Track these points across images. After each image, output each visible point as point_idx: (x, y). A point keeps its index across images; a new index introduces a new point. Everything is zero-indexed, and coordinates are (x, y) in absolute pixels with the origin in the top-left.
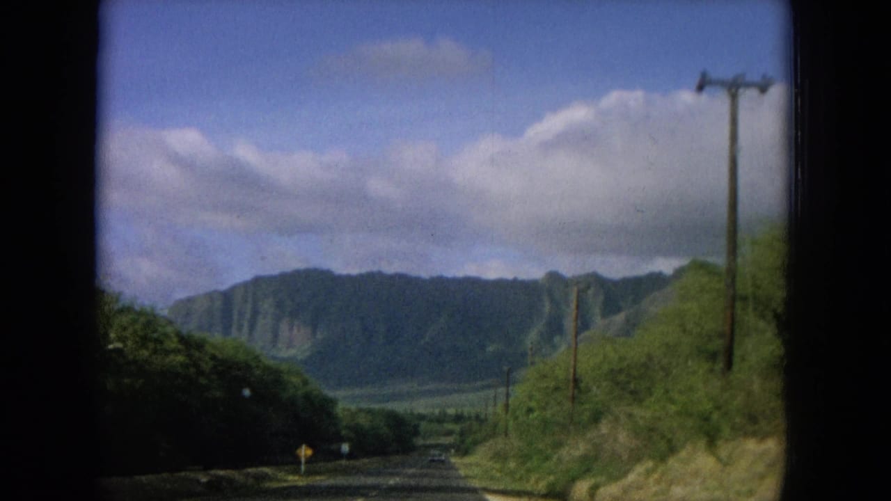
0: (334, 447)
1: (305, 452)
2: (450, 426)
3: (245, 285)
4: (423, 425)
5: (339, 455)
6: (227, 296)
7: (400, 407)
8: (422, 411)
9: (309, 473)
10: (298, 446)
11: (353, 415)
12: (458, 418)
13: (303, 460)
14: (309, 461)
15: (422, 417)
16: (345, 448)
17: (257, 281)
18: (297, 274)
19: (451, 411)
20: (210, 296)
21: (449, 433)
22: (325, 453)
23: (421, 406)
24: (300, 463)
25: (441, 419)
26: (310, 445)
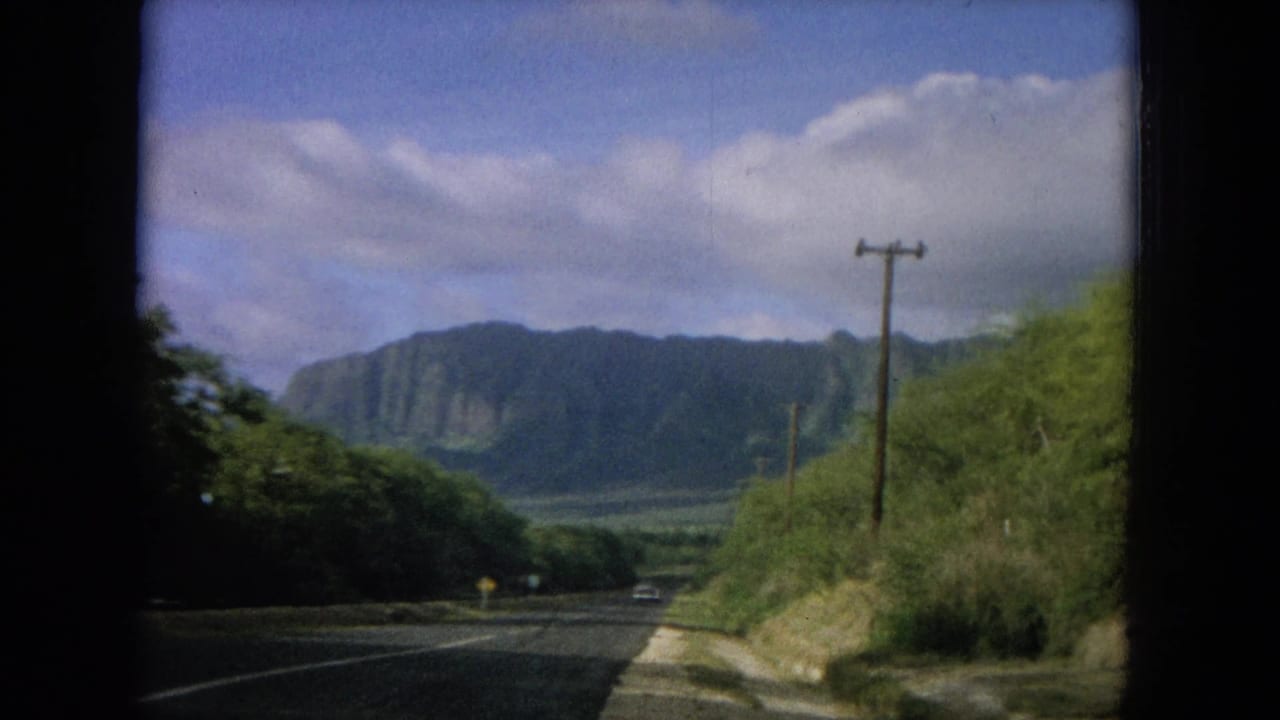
0: (521, 579)
1: (486, 585)
2: (687, 551)
3: (401, 345)
4: (651, 549)
5: (526, 590)
6: (374, 362)
7: (616, 524)
8: (648, 528)
9: (491, 608)
10: (478, 577)
11: (549, 536)
12: (702, 540)
13: (485, 595)
14: (494, 595)
15: (649, 538)
16: (534, 580)
17: (419, 338)
18: (475, 329)
19: (691, 530)
20: (351, 360)
21: (687, 561)
22: (510, 587)
23: (651, 522)
24: (480, 597)
25: (677, 541)
26: (493, 577)
